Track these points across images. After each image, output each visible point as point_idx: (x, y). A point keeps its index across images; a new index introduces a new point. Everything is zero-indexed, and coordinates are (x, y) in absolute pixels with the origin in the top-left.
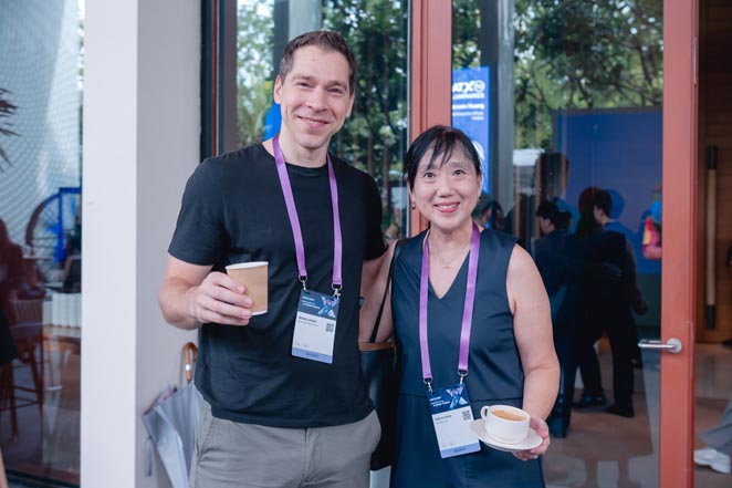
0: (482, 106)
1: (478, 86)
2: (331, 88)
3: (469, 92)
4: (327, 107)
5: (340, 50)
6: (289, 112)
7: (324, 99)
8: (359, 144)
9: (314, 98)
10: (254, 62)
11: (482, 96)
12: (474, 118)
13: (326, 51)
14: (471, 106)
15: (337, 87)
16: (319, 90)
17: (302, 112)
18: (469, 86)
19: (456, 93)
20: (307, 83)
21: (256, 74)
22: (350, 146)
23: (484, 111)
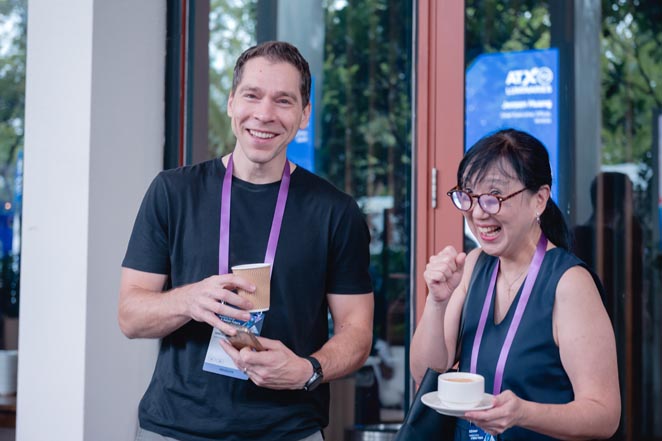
0: (548, 104)
1: (543, 76)
2: (280, 99)
3: (530, 85)
4: (274, 118)
5: (289, 60)
6: (238, 123)
7: (271, 110)
8: (377, 155)
9: (261, 110)
10: (227, 34)
11: (549, 89)
12: (537, 121)
13: (273, 62)
14: (533, 104)
15: (285, 98)
16: (266, 101)
17: (250, 124)
18: (531, 74)
19: (512, 85)
20: (255, 95)
21: (231, 51)
22: (365, 158)
23: (551, 110)
